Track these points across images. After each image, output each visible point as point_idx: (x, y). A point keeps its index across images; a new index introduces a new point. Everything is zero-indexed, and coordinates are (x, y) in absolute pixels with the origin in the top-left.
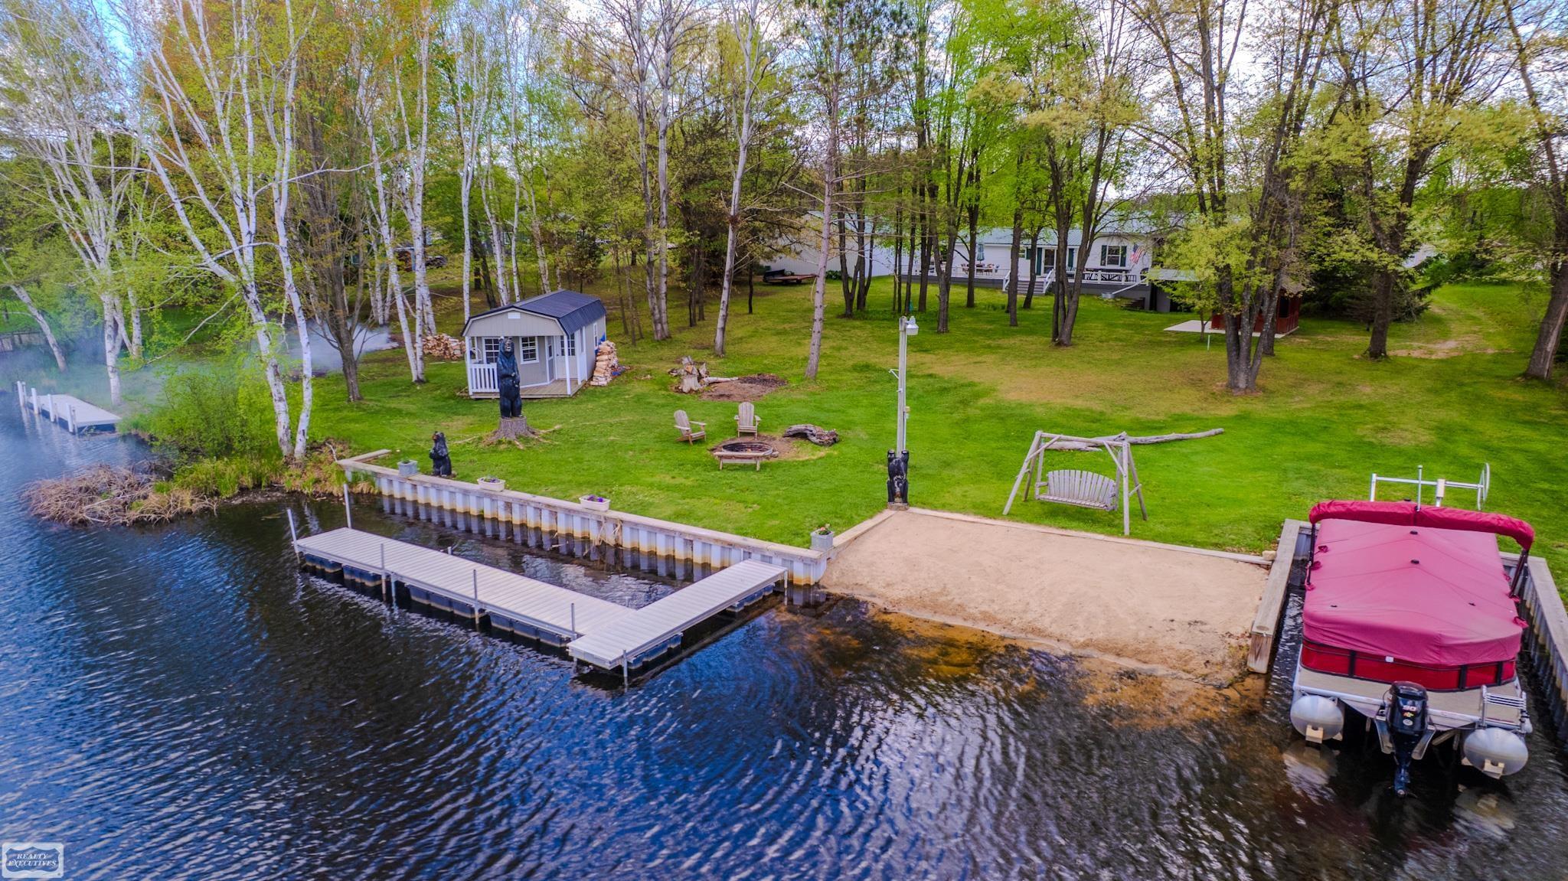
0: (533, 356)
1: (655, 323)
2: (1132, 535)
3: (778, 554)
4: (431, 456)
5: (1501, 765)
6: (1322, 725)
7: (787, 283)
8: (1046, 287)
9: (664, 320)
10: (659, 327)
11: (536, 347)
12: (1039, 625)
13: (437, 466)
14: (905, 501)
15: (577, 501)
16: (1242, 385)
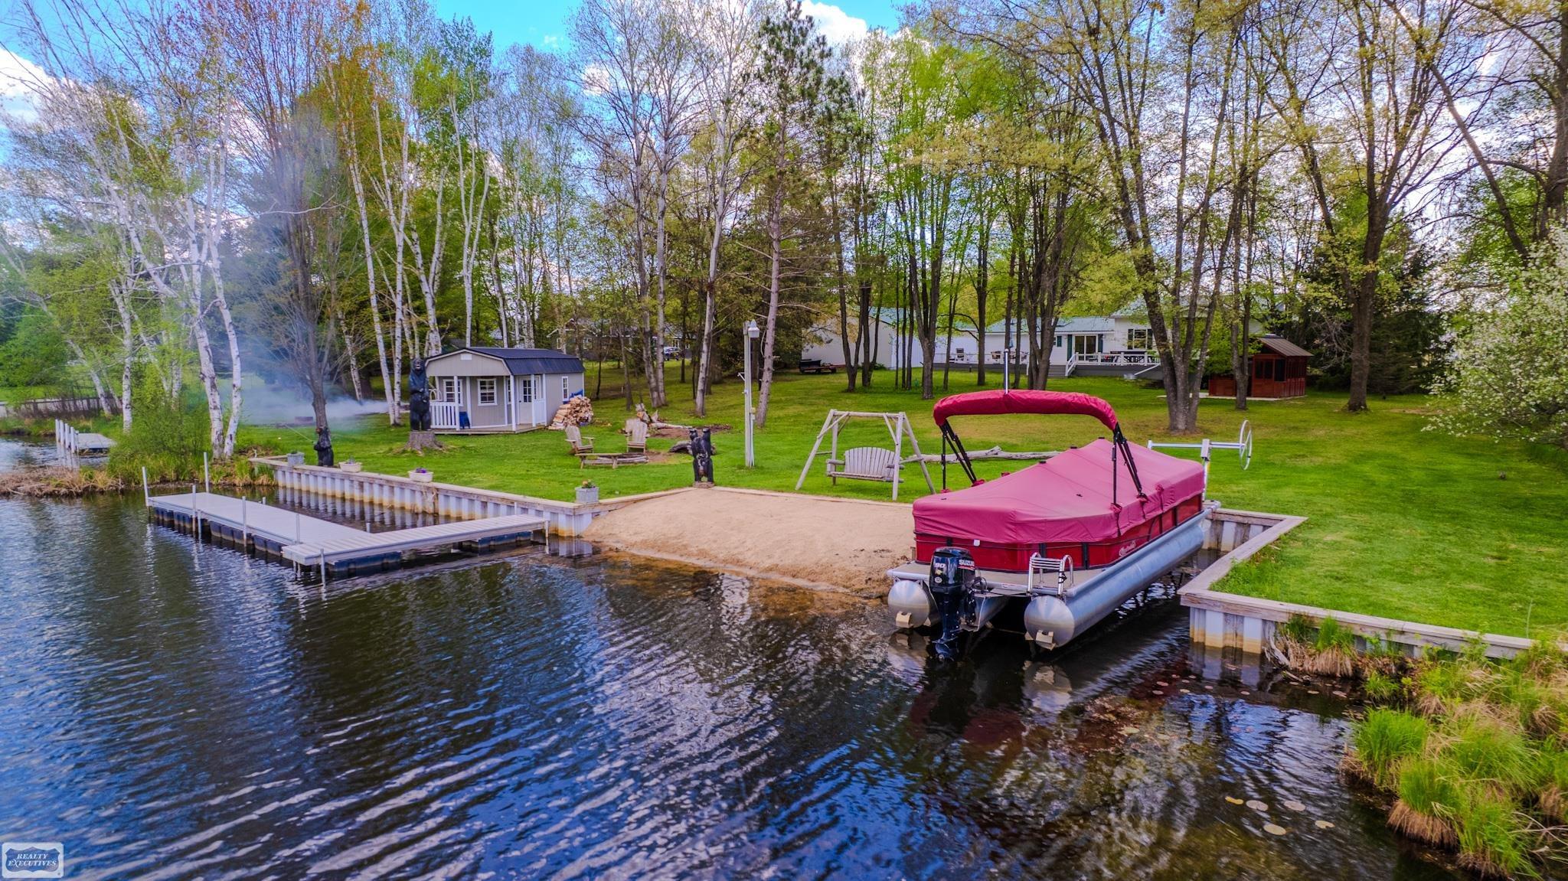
0: (491, 399)
1: (652, 390)
2: (898, 501)
3: (547, 507)
4: (316, 448)
5: (1051, 634)
6: (910, 610)
7: (819, 372)
8: (1068, 371)
9: (661, 388)
10: (655, 395)
11: (495, 391)
12: (741, 557)
13: (321, 458)
14: (711, 480)
15: (407, 476)
16: (1181, 426)
